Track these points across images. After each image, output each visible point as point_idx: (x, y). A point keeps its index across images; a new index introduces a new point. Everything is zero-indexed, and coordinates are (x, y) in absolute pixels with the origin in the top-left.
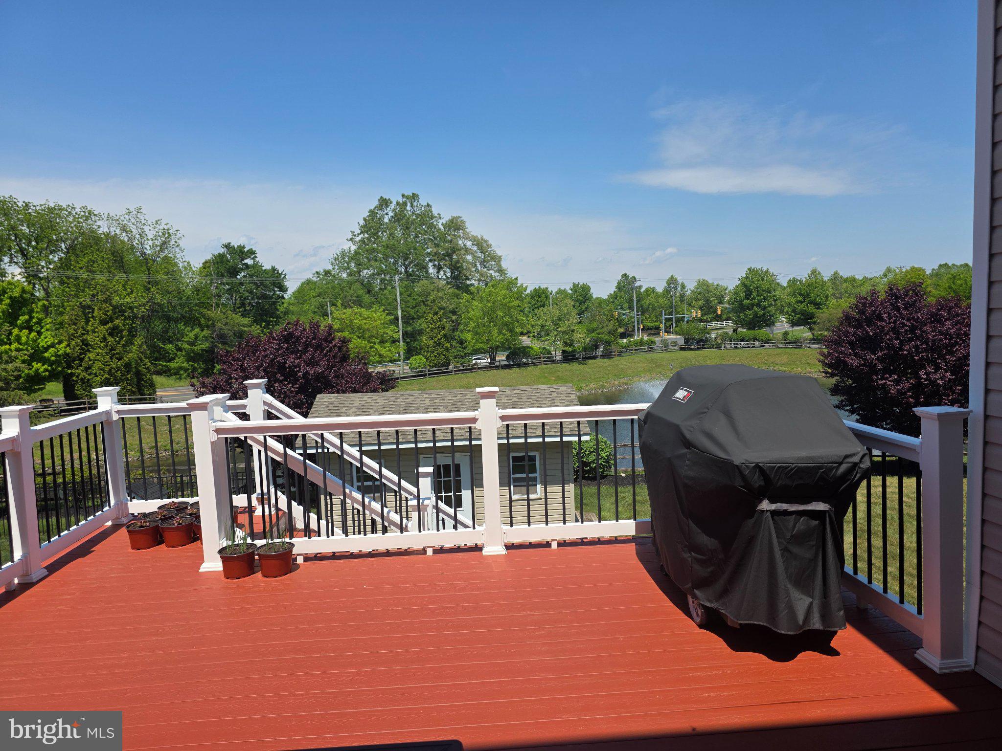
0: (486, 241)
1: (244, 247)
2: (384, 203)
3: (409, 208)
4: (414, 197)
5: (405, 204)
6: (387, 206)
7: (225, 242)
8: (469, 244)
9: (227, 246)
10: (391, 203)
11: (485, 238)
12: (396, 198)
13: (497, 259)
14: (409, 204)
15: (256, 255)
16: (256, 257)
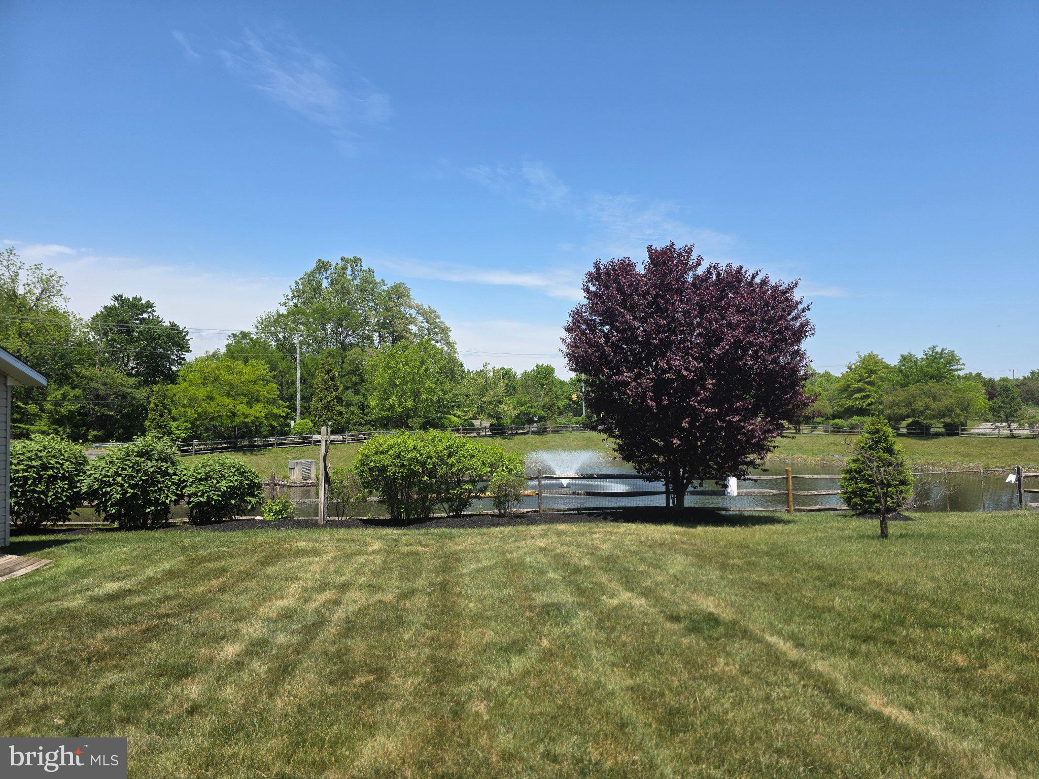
0: (435, 312)
1: (140, 299)
2: (322, 266)
3: (349, 272)
4: (356, 260)
5: (344, 268)
6: (326, 270)
7: (117, 294)
8: (413, 312)
9: (118, 298)
10: (331, 265)
11: (434, 308)
12: (334, 260)
13: (445, 331)
14: (350, 268)
15: (155, 309)
16: (154, 311)
